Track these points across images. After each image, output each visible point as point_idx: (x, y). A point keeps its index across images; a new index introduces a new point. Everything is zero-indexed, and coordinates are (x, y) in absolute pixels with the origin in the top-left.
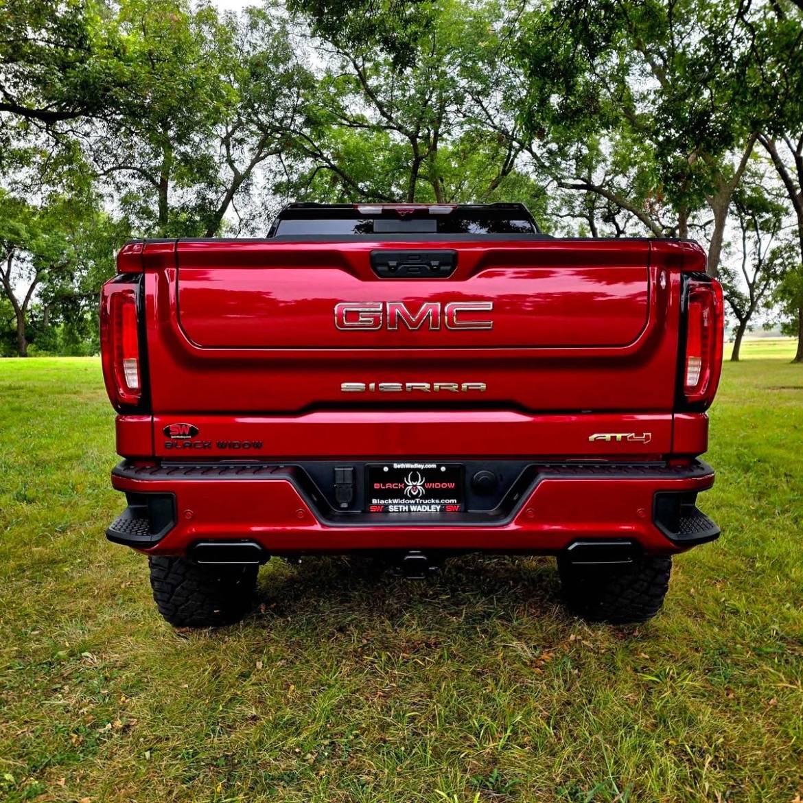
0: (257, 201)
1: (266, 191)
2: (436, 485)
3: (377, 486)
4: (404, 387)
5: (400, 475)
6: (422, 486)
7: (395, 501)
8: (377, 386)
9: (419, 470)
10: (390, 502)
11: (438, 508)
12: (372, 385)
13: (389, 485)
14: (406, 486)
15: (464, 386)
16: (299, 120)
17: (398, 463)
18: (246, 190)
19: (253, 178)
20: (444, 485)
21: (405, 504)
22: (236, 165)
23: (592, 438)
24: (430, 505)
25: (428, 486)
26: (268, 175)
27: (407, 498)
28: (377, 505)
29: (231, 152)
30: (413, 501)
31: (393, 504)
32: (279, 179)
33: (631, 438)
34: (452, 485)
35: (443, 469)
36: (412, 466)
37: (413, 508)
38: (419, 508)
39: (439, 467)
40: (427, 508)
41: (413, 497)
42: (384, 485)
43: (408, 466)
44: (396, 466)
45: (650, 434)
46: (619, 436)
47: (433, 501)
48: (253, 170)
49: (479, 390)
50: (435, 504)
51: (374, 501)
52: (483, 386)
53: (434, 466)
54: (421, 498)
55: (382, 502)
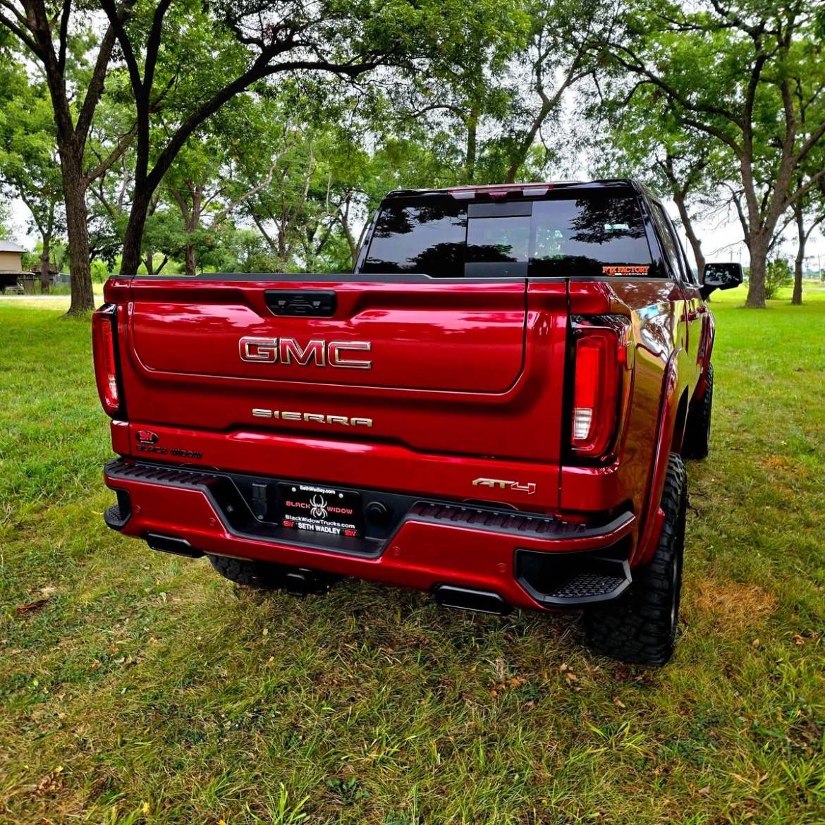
0: (567, 127)
1: (576, 117)
2: (337, 510)
3: (288, 503)
4: (302, 416)
5: (307, 496)
6: (325, 508)
7: (304, 519)
8: (280, 414)
9: (321, 493)
10: (300, 519)
11: (339, 531)
12: (277, 413)
13: (297, 504)
14: (312, 507)
15: (353, 419)
16: (619, 31)
17: (304, 485)
18: (556, 118)
19: (562, 104)
20: (343, 511)
21: (311, 524)
22: (545, 91)
23: (475, 482)
24: (332, 527)
25: (330, 509)
26: (579, 98)
27: (313, 518)
28: (289, 520)
29: (542, 78)
30: (318, 522)
31: (302, 522)
32: (592, 100)
33: (515, 486)
34: (350, 512)
35: (341, 495)
36: (315, 490)
37: (318, 528)
38: (323, 529)
39: (338, 493)
40: (329, 530)
41: (319, 518)
42: (294, 504)
43: (312, 489)
44: (302, 488)
45: (534, 485)
46: (502, 483)
47: (335, 524)
48: (562, 95)
49: (366, 425)
50: (337, 527)
51: (287, 517)
52: (370, 421)
53: (333, 492)
54: (325, 519)
55: (293, 518)
